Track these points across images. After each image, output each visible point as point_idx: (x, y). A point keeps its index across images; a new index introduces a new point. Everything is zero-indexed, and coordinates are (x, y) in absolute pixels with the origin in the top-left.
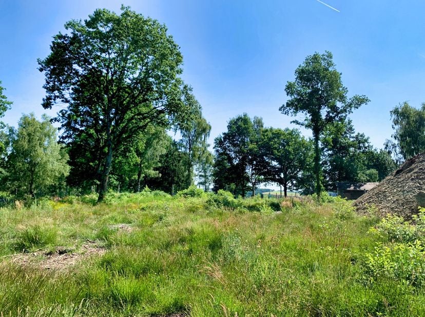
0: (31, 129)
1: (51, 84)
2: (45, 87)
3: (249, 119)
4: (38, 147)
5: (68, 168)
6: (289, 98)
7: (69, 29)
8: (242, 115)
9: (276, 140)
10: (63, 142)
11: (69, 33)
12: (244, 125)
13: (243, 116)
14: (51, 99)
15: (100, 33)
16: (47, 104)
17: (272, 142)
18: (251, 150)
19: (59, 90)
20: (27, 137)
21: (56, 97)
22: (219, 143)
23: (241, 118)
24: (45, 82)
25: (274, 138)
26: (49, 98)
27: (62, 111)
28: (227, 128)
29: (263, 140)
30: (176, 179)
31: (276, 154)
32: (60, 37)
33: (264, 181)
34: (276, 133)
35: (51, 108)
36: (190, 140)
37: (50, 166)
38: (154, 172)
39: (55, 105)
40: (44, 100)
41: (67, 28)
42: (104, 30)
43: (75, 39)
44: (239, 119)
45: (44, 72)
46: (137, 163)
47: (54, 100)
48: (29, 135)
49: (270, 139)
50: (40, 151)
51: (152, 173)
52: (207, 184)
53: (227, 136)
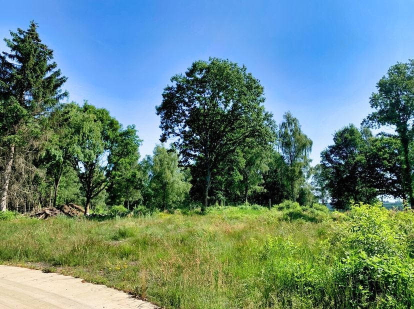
0: (161, 156)
1: (165, 124)
2: (160, 127)
3: (357, 130)
4: (167, 170)
5: (190, 186)
6: (375, 110)
7: (174, 81)
8: (347, 125)
9: (387, 149)
10: (182, 166)
11: (174, 84)
12: (351, 136)
13: (349, 128)
14: (166, 135)
15: (197, 79)
16: (163, 139)
17: (381, 153)
18: (359, 161)
19: (171, 127)
20: (159, 163)
21: (170, 133)
22: (326, 156)
23: (347, 129)
24: (160, 124)
25: (384, 148)
26: (164, 135)
27: (174, 143)
28: (333, 141)
29: (372, 150)
30: (285, 193)
31: (386, 165)
32: (169, 89)
33: (380, 194)
34: (386, 142)
35: (166, 141)
36: (291, 156)
37: (176, 186)
38: (259, 187)
39: (169, 139)
40: (161, 136)
41: (172, 81)
42: (199, 77)
43: (179, 87)
44: (346, 130)
45: (160, 115)
46: (240, 180)
47: (168, 135)
48: (160, 161)
49: (379, 150)
50: (168, 173)
51: (259, 189)
52: (325, 198)
53: (333, 150)
